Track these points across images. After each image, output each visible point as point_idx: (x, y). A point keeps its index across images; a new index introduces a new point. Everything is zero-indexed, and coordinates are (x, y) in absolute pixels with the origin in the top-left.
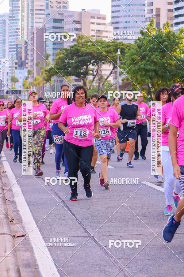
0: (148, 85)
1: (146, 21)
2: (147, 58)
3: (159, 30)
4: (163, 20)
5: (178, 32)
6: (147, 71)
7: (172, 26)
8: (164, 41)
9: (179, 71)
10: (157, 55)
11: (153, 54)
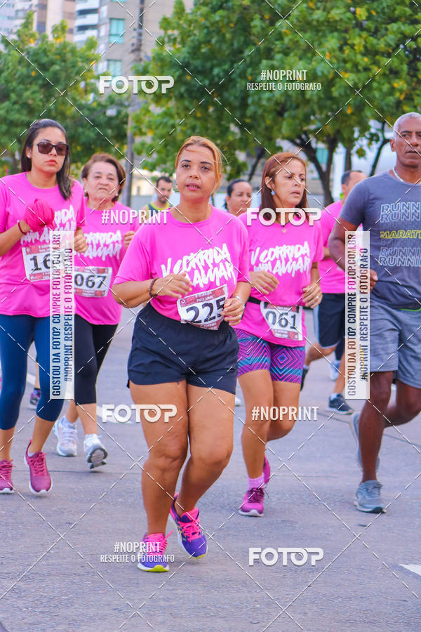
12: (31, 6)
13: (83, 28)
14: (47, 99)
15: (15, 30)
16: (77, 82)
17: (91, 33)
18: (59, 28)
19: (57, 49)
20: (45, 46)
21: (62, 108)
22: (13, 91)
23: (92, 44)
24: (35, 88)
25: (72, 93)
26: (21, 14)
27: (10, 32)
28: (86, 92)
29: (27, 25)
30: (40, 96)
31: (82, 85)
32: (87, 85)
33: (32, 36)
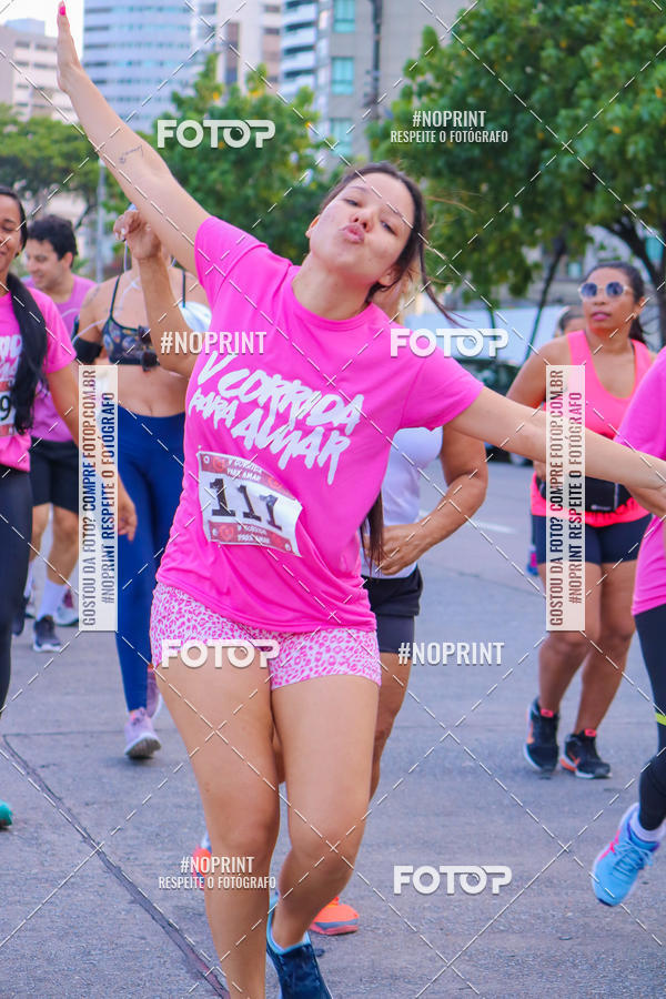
1: (194, 63)
3: (234, 92)
4: (249, 60)
5: (294, 101)
7: (274, 80)
10: (224, 173)
11: (212, 169)
12: (214, 45)
13: (292, 74)
14: (242, 182)
15: (193, 80)
16: (285, 154)
17: (305, 82)
18: (255, 76)
19: (254, 107)
20: (236, 104)
21: (265, 194)
22: (194, 171)
23: (305, 98)
24: (225, 166)
25: (278, 171)
26: (200, 58)
27: (185, 85)
28: (300, 168)
29: (208, 73)
30: (231, 178)
31: (293, 158)
32: (301, 158)
33: (216, 89)
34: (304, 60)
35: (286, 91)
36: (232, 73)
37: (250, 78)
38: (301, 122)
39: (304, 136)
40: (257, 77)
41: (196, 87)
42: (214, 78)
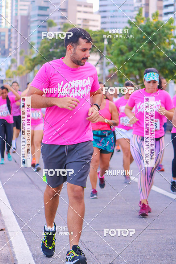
0: (136, 77)
1: (135, 10)
2: (135, 49)
3: (148, 20)
4: (152, 10)
5: (168, 23)
6: (135, 62)
7: (161, 16)
8: (153, 31)
9: (167, 63)
10: (145, 46)
11: (141, 45)
34: (171, 9)
35: (165, 19)
36: (147, 14)
37: (153, 15)
38: (170, 29)
39: (171, 34)
40: (156, 15)
41: (136, 19)
42: (142, 16)
